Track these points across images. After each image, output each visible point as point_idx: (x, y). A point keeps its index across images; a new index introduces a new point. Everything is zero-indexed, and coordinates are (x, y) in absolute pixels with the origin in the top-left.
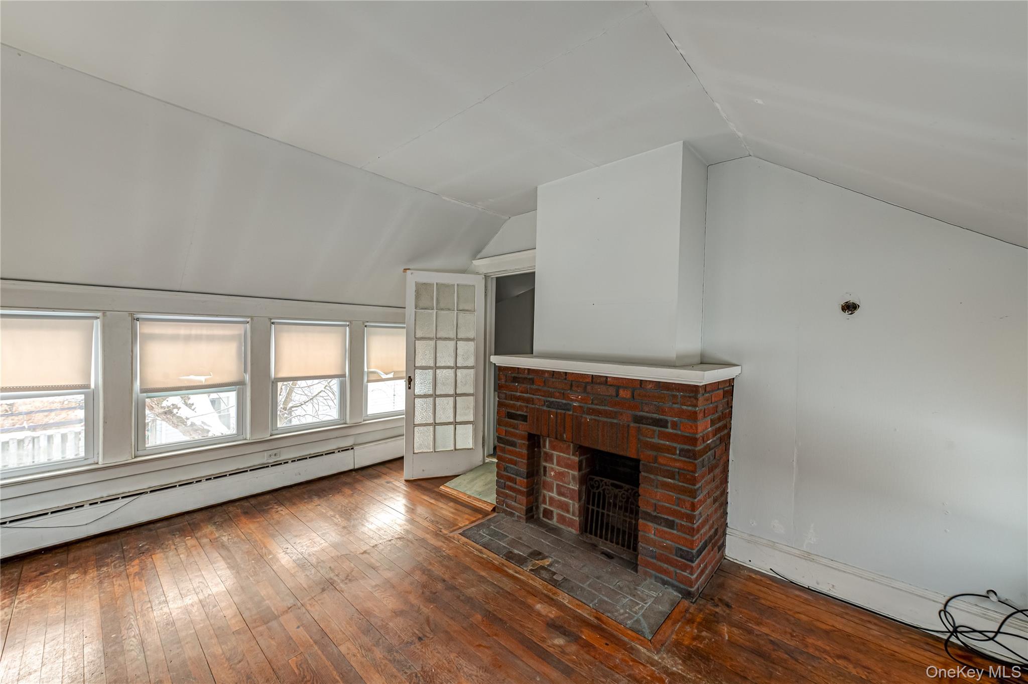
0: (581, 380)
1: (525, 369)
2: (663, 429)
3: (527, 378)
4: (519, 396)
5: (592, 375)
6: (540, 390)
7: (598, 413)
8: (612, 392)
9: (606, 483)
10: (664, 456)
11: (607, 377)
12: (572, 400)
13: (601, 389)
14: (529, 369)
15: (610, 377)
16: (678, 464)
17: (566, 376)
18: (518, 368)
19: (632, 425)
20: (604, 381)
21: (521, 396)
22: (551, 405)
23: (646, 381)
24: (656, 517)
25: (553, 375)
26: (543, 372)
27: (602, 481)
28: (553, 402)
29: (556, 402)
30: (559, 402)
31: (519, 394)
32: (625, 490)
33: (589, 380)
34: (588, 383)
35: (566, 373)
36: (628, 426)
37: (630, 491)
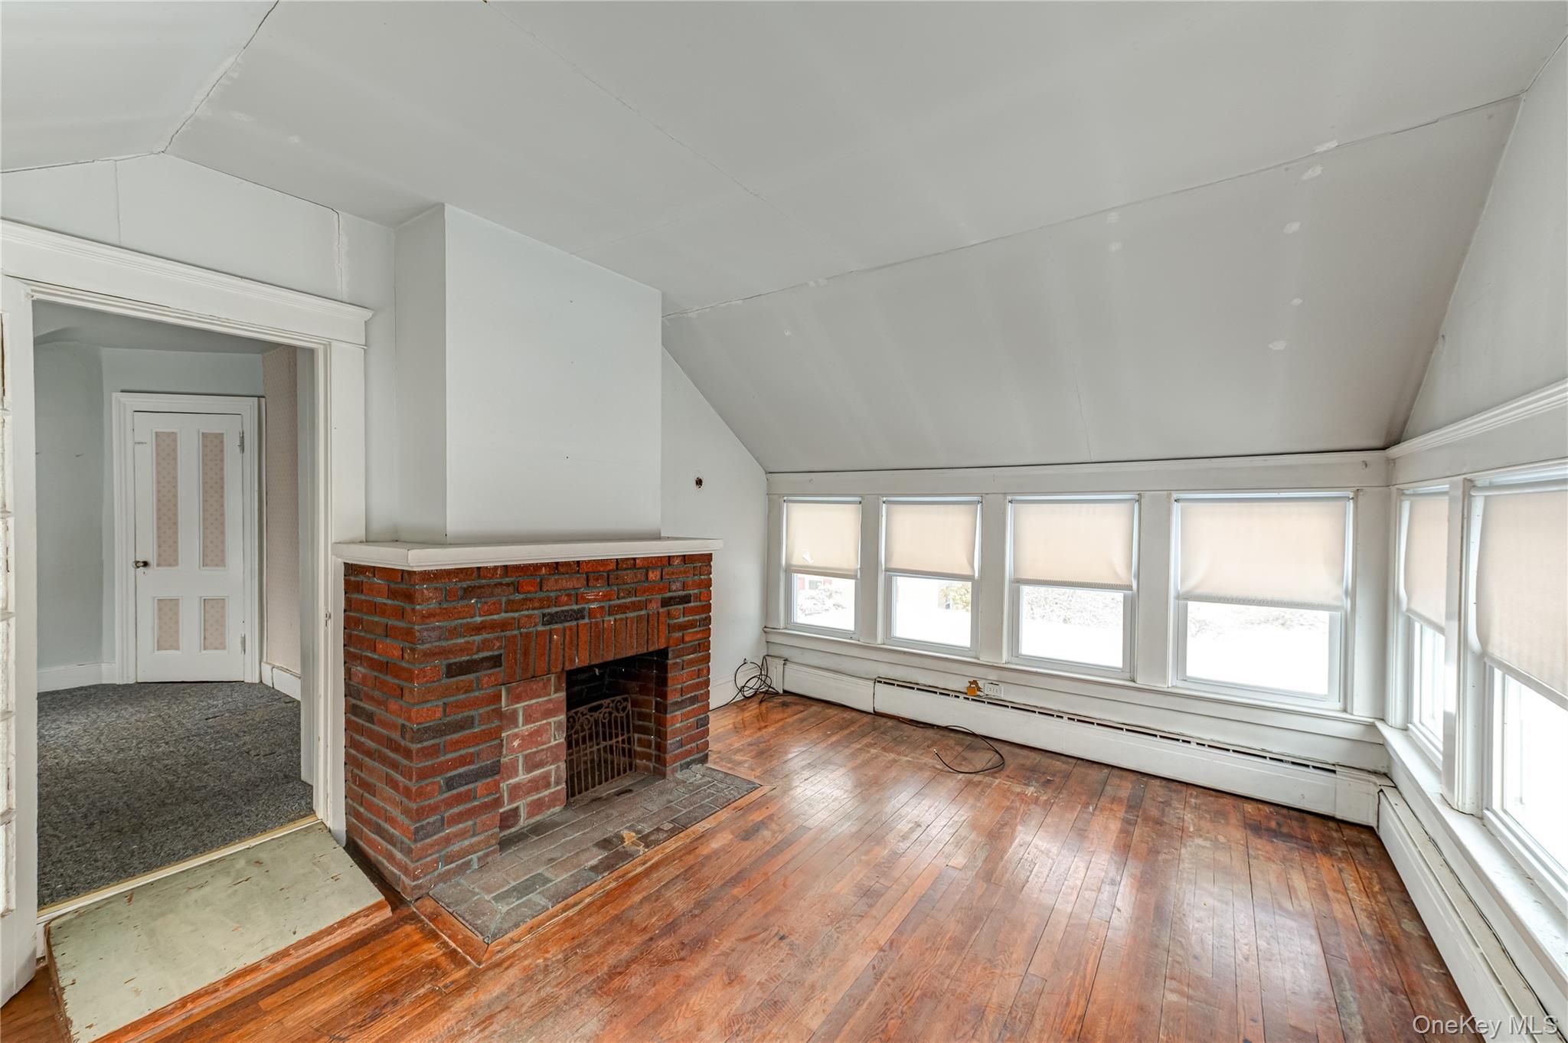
0: (602, 569)
1: (496, 568)
2: (686, 605)
3: (501, 584)
4: (482, 622)
5: (617, 559)
6: (531, 600)
7: (623, 608)
8: (640, 575)
9: (582, 713)
10: (690, 633)
11: (634, 559)
12: (590, 601)
13: (628, 576)
14: (506, 567)
15: (638, 558)
16: (699, 636)
17: (578, 566)
18: (479, 568)
19: (661, 610)
20: (631, 564)
21: (486, 621)
22: (552, 619)
23: (674, 556)
24: (682, 701)
25: (557, 568)
26: (537, 567)
27: (576, 713)
28: (557, 613)
29: (562, 611)
30: (567, 611)
31: (478, 619)
32: (606, 708)
33: (613, 566)
34: (610, 571)
35: (578, 562)
36: (658, 613)
37: (611, 705)
